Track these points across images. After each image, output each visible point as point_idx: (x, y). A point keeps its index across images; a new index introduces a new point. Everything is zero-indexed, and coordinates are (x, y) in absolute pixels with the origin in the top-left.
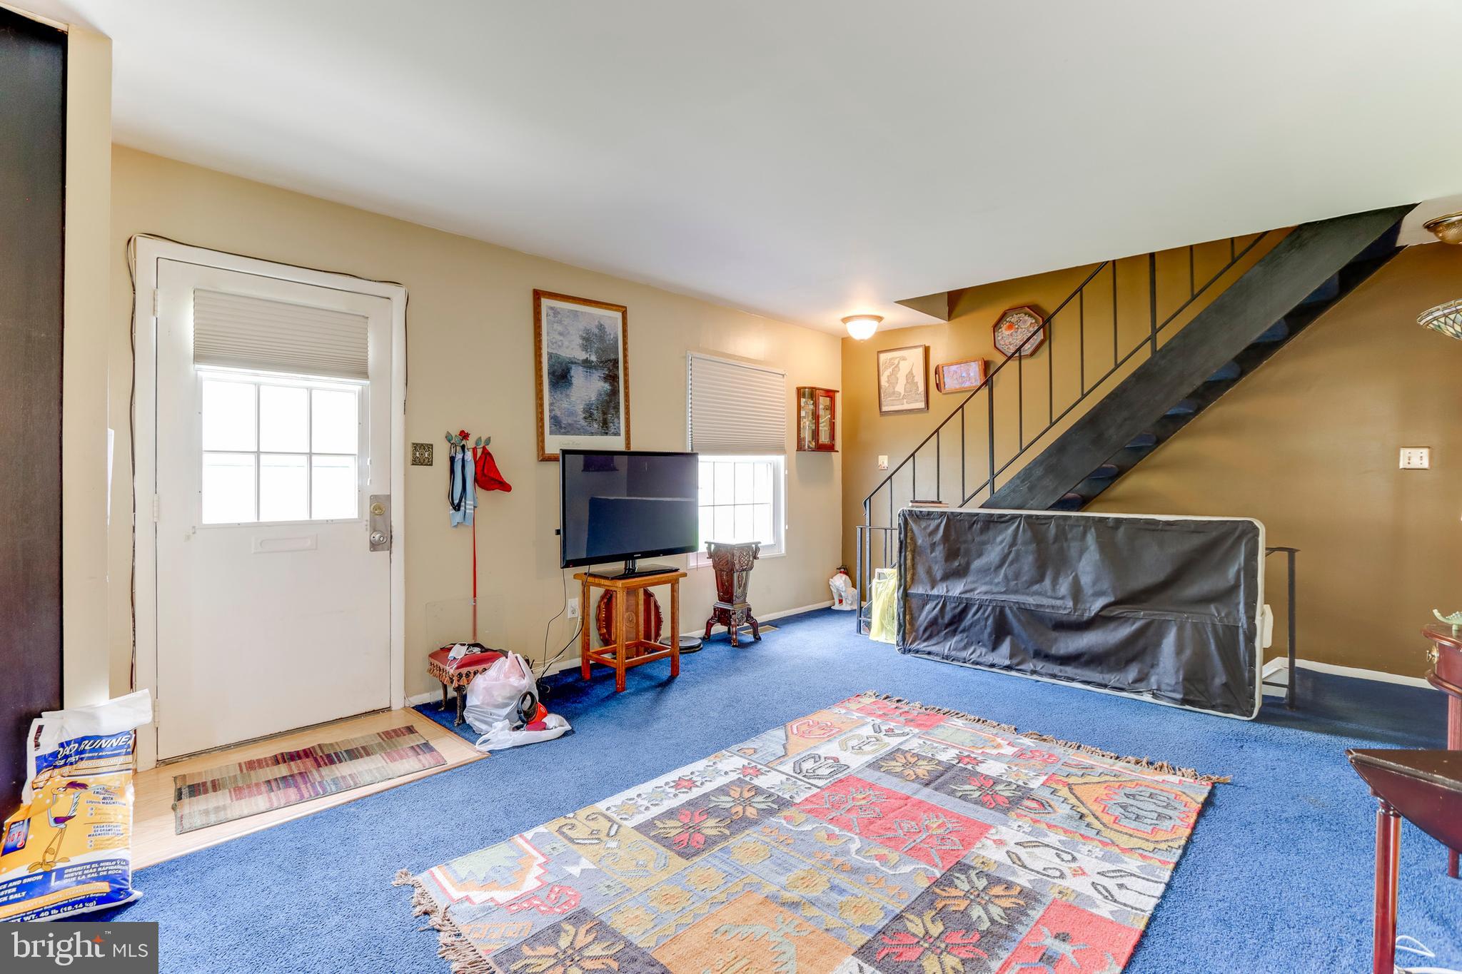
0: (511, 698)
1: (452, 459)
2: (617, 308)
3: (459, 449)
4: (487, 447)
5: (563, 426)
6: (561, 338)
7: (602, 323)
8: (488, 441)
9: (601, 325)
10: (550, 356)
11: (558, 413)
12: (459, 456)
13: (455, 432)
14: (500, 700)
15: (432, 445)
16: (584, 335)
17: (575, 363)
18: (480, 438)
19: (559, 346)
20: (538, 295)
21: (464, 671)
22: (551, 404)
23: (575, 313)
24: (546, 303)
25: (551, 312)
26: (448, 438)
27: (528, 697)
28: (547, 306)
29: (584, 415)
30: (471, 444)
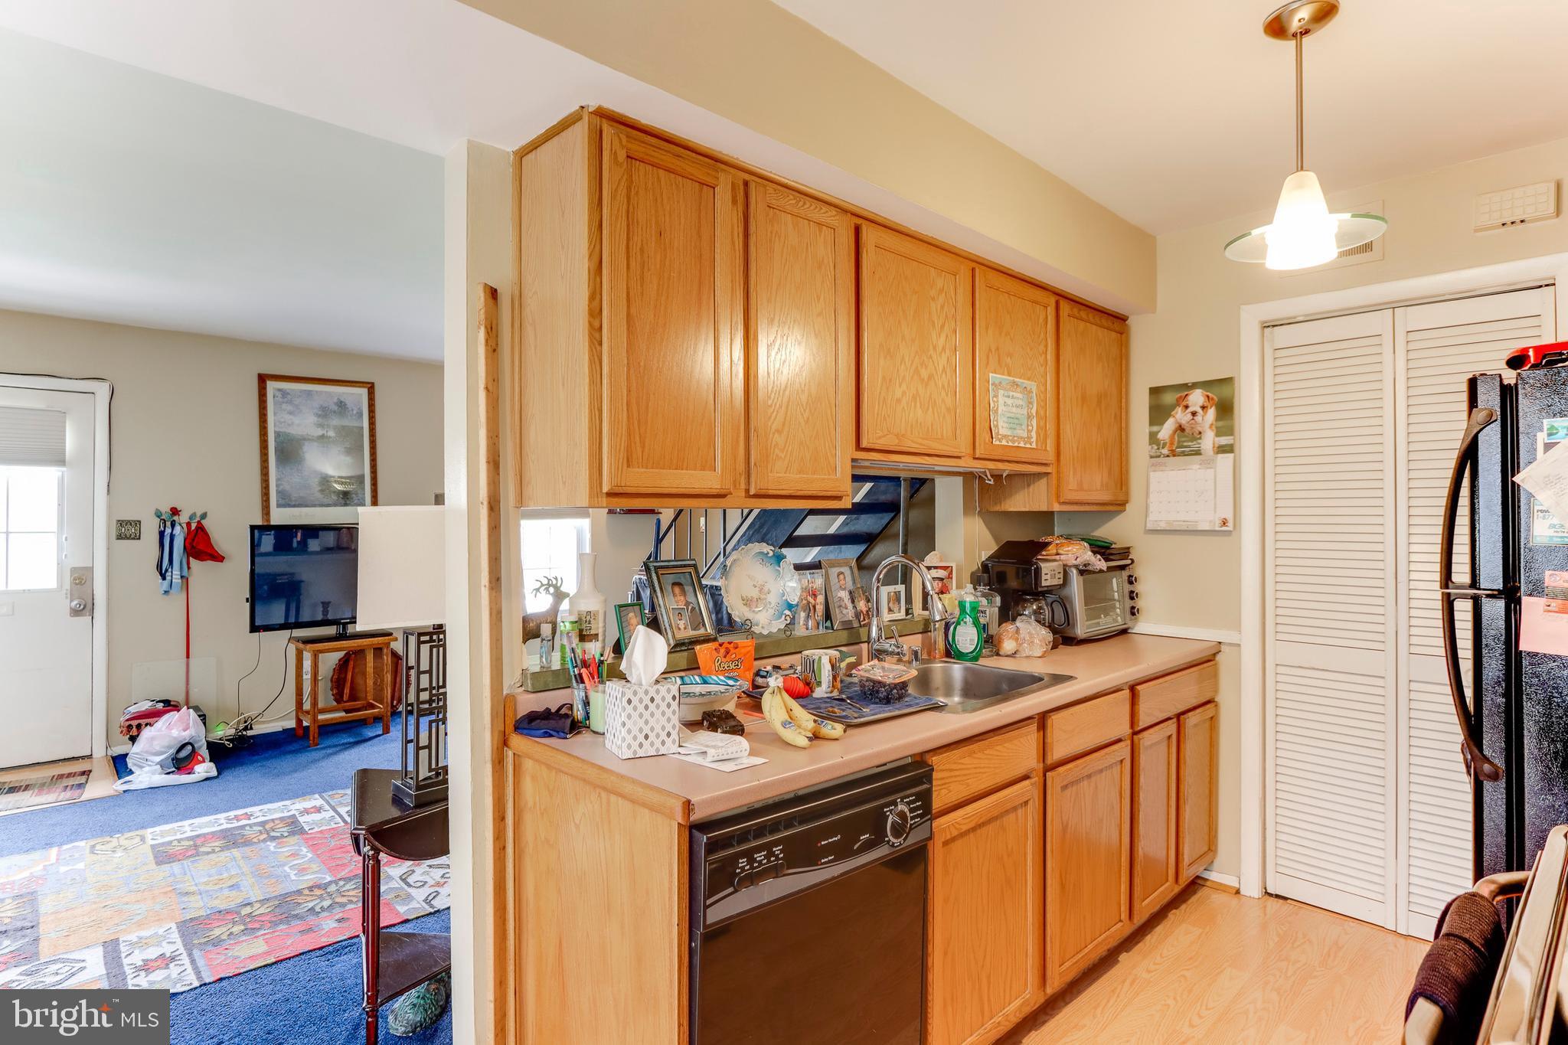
0: (169, 747)
1: (162, 534)
2: (361, 385)
3: (168, 524)
4: (203, 522)
5: (294, 499)
6: (291, 417)
7: (342, 400)
8: (204, 516)
9: (341, 402)
10: (278, 434)
11: (287, 487)
12: (168, 531)
13: (165, 509)
14: (158, 748)
15: (140, 522)
16: (320, 413)
17: (309, 439)
18: (195, 513)
19: (289, 425)
20: (262, 379)
21: (134, 723)
22: (278, 480)
23: (309, 393)
24: (272, 386)
25: (279, 394)
26: (158, 514)
27: (189, 748)
28: (274, 388)
29: (320, 488)
30: (184, 518)
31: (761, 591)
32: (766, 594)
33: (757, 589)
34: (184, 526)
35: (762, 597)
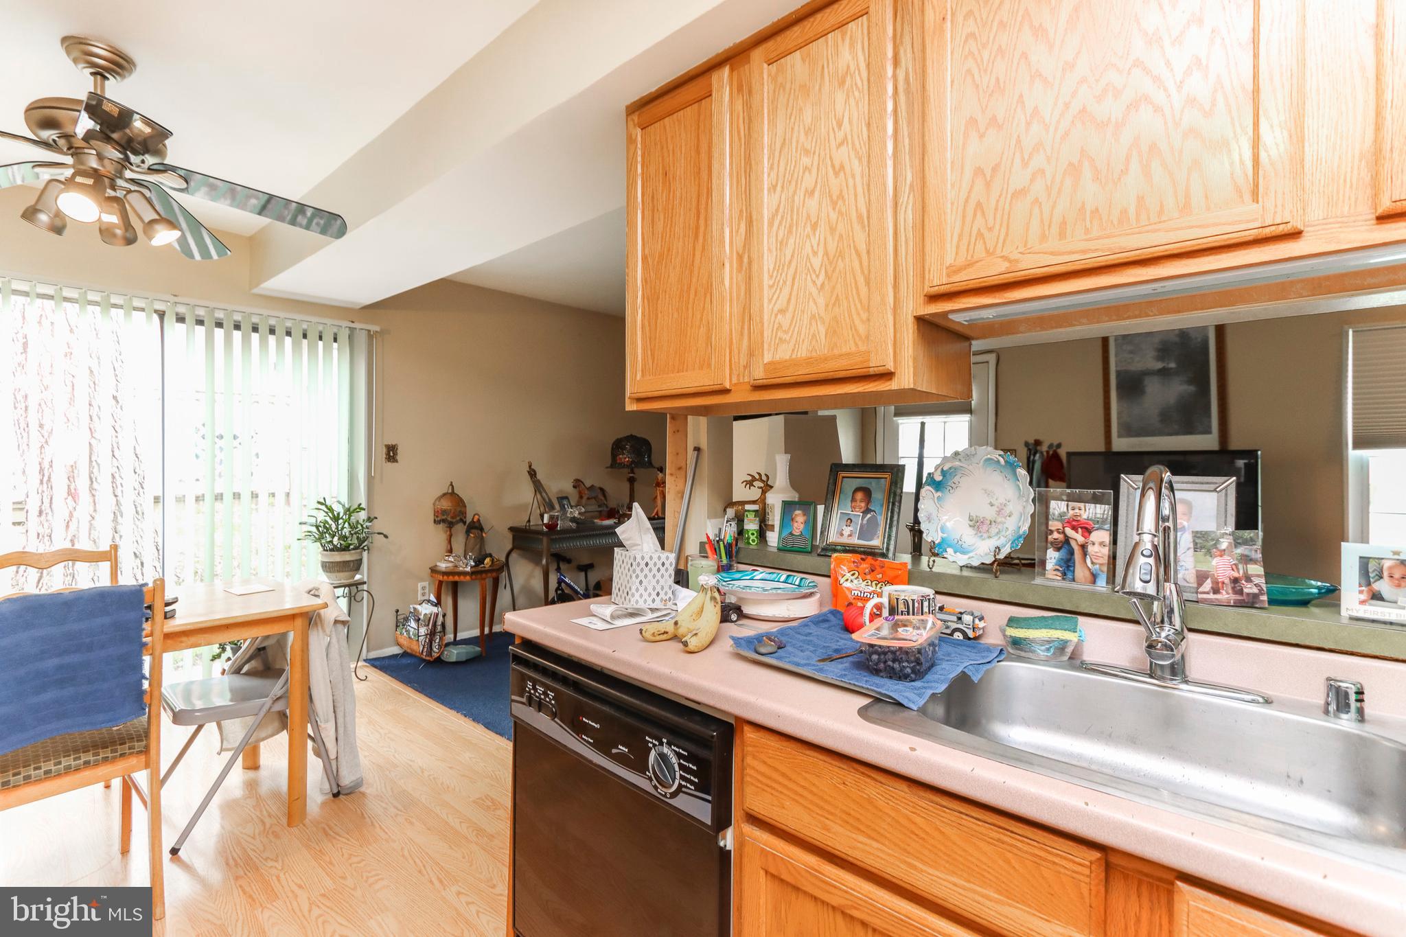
3: (1033, 451)
4: (1058, 450)
5: (1134, 428)
6: (1132, 356)
8: (1059, 445)
10: (1118, 373)
11: (1127, 419)
12: (1032, 457)
13: (1031, 441)
16: (1160, 346)
17: (1149, 373)
18: (1052, 444)
19: (1132, 363)
22: (1119, 414)
26: (1027, 444)
29: (1160, 419)
30: (1044, 448)
31: (999, 512)
32: (1005, 518)
33: (995, 508)
34: (1045, 453)
35: (999, 520)
